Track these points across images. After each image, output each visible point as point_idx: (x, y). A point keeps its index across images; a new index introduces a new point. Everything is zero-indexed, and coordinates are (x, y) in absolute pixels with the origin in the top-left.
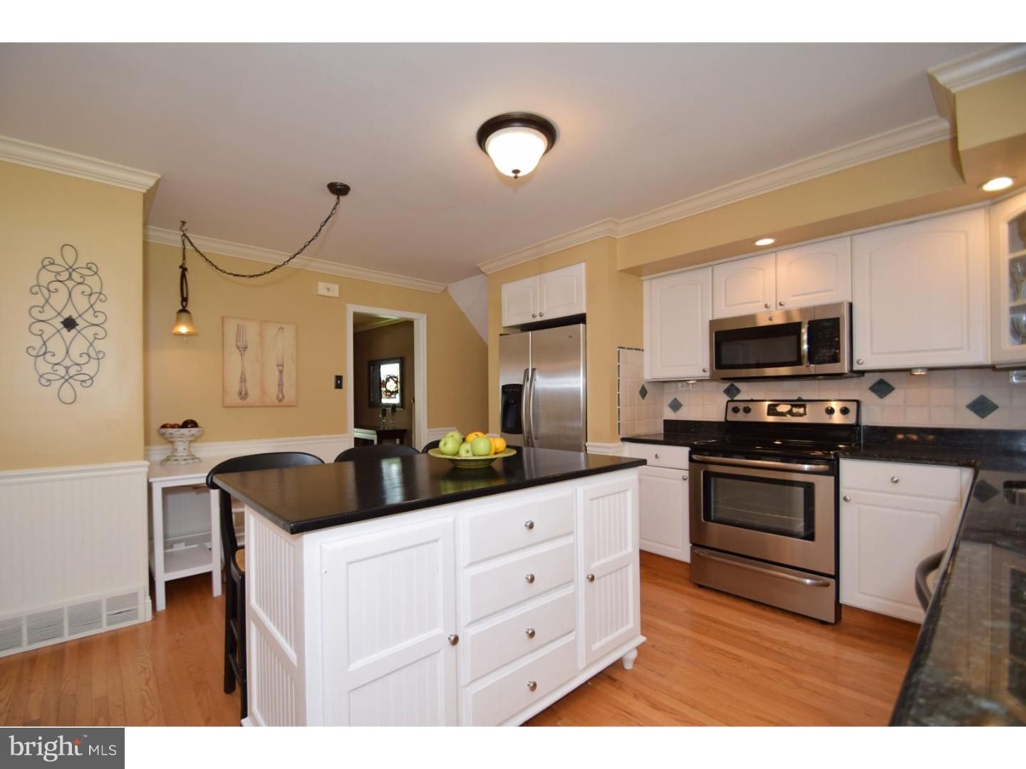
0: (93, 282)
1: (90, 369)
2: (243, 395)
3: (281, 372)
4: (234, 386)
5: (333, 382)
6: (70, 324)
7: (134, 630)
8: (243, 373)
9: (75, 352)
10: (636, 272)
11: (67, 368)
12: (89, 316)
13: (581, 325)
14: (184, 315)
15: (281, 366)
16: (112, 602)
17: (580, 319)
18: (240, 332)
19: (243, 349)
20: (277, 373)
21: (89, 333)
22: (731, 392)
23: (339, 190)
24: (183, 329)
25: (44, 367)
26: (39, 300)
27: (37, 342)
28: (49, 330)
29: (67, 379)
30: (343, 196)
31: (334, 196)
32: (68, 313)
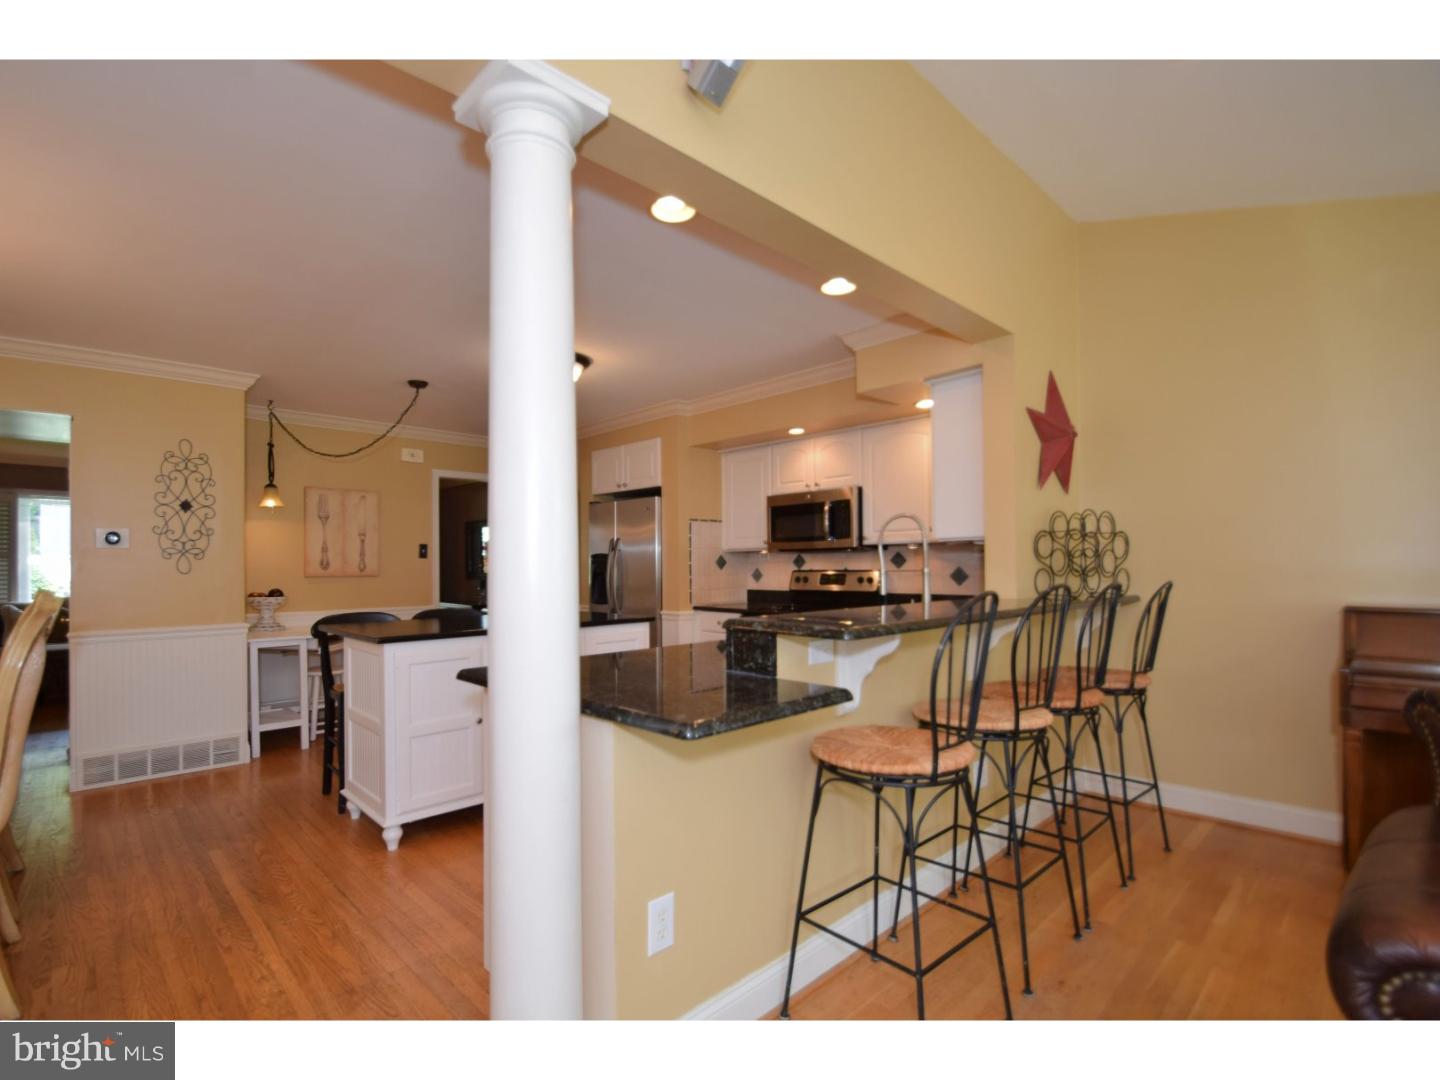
0: (204, 469)
1: (201, 544)
2: (325, 565)
3: (363, 541)
4: (316, 555)
5: (417, 551)
6: (186, 506)
8: (324, 543)
9: (190, 530)
10: (715, 447)
11: (184, 544)
12: (201, 499)
13: (657, 498)
14: (271, 490)
15: (362, 535)
16: (219, 745)
17: (656, 491)
18: (322, 502)
19: (324, 519)
20: (358, 542)
21: (201, 513)
22: (799, 562)
23: (418, 385)
24: (270, 503)
25: (166, 543)
26: (162, 487)
27: (160, 523)
28: (170, 512)
29: (183, 553)
30: (421, 391)
31: (413, 390)
32: (185, 497)
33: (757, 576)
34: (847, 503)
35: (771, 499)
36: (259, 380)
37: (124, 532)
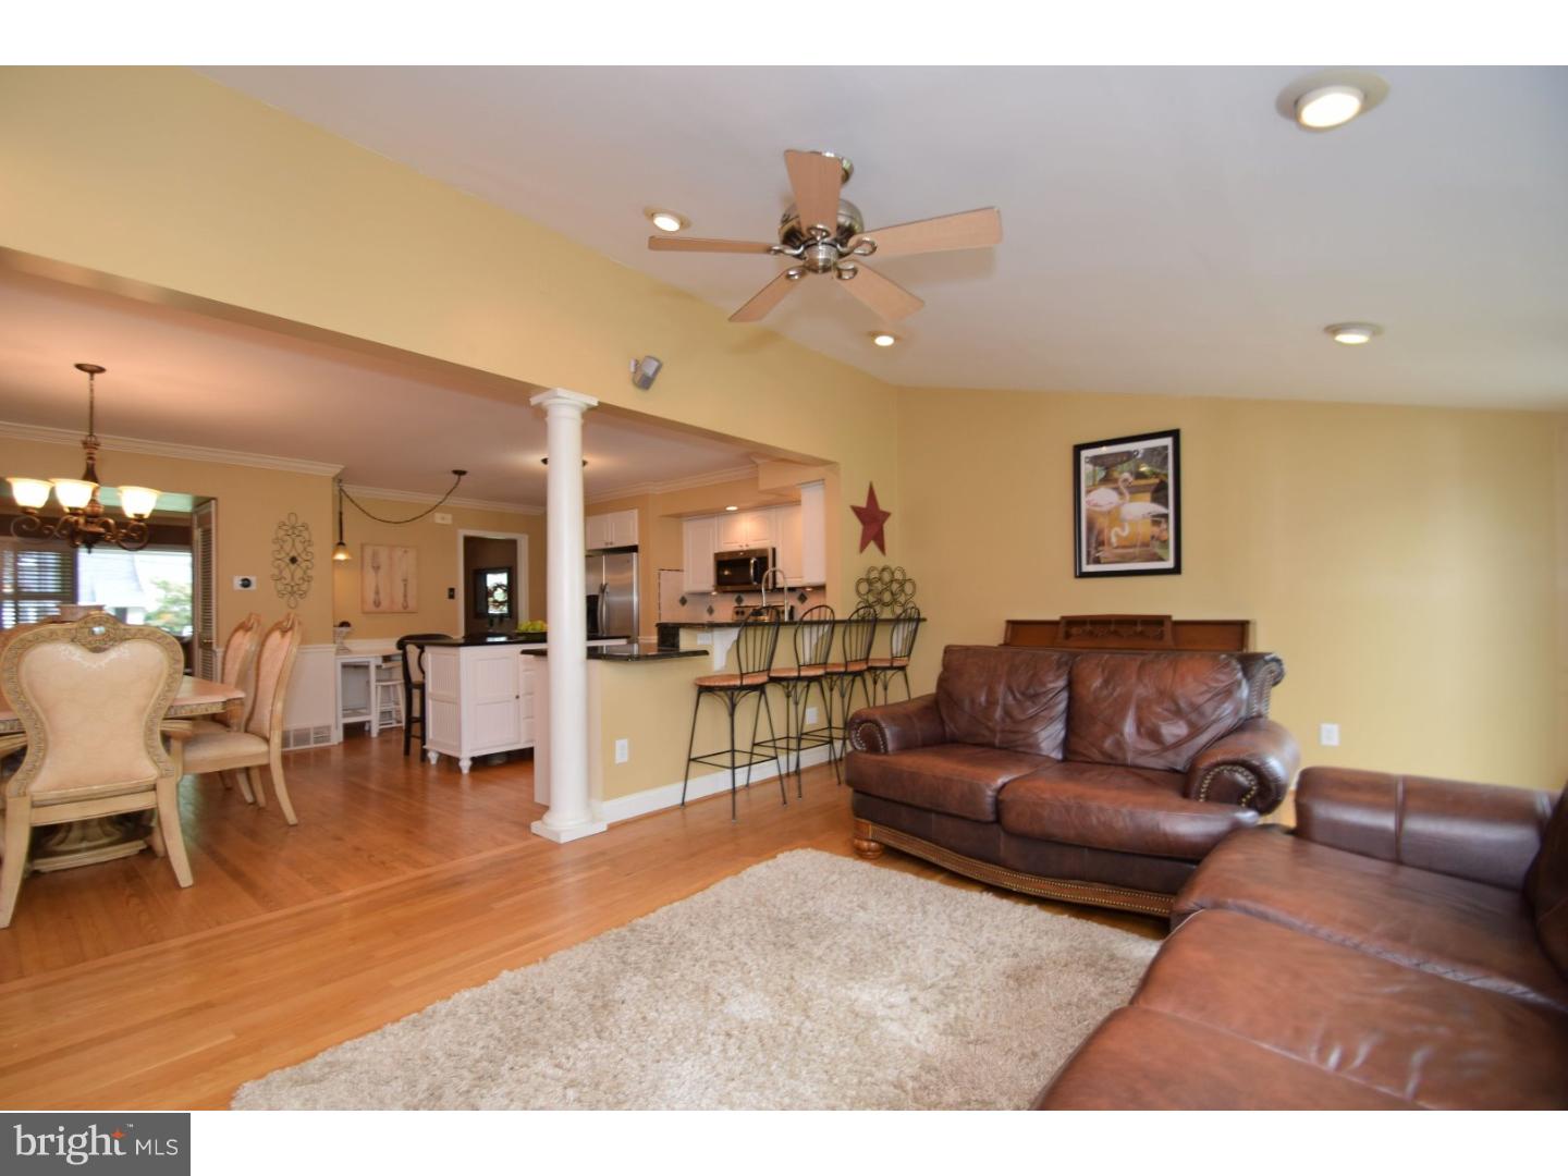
0: (305, 534)
1: (304, 587)
2: (377, 604)
3: (405, 585)
4: (370, 596)
5: (446, 594)
6: (293, 560)
7: (327, 751)
8: (377, 587)
9: (296, 578)
10: (679, 516)
11: (292, 587)
12: (304, 555)
13: (635, 554)
14: (341, 547)
15: (405, 580)
16: (318, 730)
17: (634, 549)
18: (375, 555)
19: (377, 568)
20: (402, 584)
21: (304, 565)
22: (739, 600)
23: (460, 473)
24: (341, 556)
25: (280, 587)
26: (277, 547)
27: (276, 572)
28: (283, 565)
29: (292, 593)
30: (463, 477)
31: (457, 477)
32: (293, 554)
33: (711, 611)
34: (766, 558)
35: (717, 555)
36: (344, 470)
37: (253, 579)
